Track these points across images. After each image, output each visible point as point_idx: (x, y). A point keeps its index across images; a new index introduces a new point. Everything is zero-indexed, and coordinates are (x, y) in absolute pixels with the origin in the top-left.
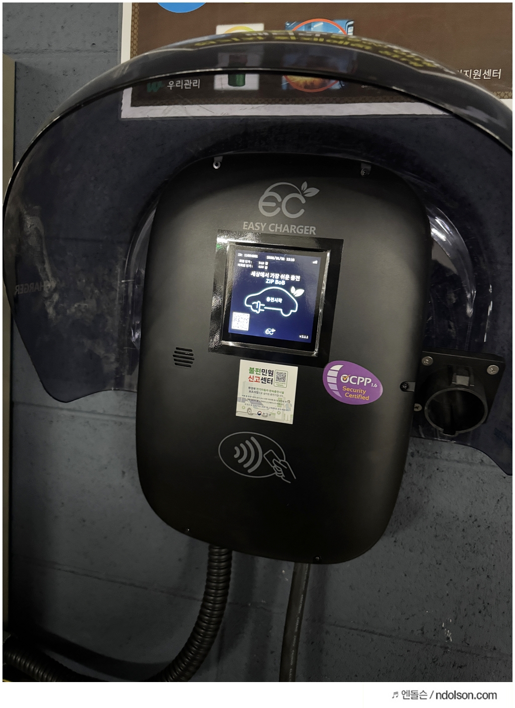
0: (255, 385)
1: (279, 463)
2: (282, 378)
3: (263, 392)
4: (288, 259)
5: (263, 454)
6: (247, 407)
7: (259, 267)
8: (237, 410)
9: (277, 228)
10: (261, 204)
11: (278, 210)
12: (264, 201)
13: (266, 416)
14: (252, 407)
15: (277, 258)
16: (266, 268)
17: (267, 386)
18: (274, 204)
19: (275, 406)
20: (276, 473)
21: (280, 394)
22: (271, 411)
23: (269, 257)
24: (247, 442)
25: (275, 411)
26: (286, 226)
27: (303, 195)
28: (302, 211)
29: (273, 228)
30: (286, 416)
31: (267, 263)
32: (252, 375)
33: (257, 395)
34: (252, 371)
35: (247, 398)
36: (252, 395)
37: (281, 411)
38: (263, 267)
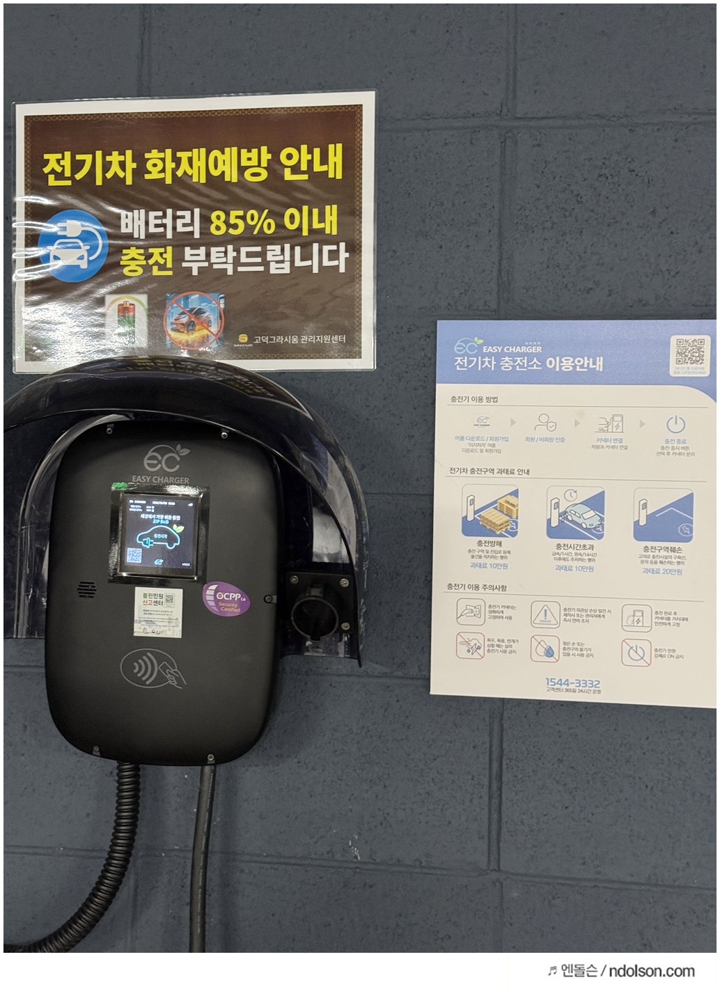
0: (148, 608)
1: (172, 672)
2: (170, 599)
3: (156, 613)
4: (170, 503)
5: (158, 666)
6: (143, 627)
7: (147, 510)
8: (135, 630)
9: (159, 480)
10: (146, 462)
11: (159, 466)
12: (148, 459)
13: (159, 634)
14: (147, 627)
15: (161, 503)
16: (153, 511)
17: (159, 608)
18: (156, 462)
19: (166, 624)
20: (170, 682)
21: (169, 613)
22: (163, 628)
23: (154, 503)
24: (145, 658)
25: (166, 629)
26: (166, 478)
27: (178, 454)
28: (178, 467)
29: (156, 479)
30: (175, 632)
31: (153, 507)
32: (145, 599)
33: (151, 616)
34: (145, 595)
35: (142, 620)
36: (147, 616)
37: (171, 628)
38: (150, 510)
